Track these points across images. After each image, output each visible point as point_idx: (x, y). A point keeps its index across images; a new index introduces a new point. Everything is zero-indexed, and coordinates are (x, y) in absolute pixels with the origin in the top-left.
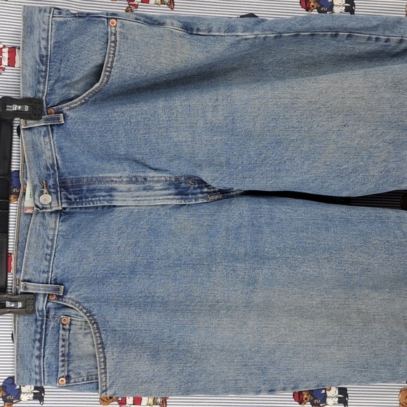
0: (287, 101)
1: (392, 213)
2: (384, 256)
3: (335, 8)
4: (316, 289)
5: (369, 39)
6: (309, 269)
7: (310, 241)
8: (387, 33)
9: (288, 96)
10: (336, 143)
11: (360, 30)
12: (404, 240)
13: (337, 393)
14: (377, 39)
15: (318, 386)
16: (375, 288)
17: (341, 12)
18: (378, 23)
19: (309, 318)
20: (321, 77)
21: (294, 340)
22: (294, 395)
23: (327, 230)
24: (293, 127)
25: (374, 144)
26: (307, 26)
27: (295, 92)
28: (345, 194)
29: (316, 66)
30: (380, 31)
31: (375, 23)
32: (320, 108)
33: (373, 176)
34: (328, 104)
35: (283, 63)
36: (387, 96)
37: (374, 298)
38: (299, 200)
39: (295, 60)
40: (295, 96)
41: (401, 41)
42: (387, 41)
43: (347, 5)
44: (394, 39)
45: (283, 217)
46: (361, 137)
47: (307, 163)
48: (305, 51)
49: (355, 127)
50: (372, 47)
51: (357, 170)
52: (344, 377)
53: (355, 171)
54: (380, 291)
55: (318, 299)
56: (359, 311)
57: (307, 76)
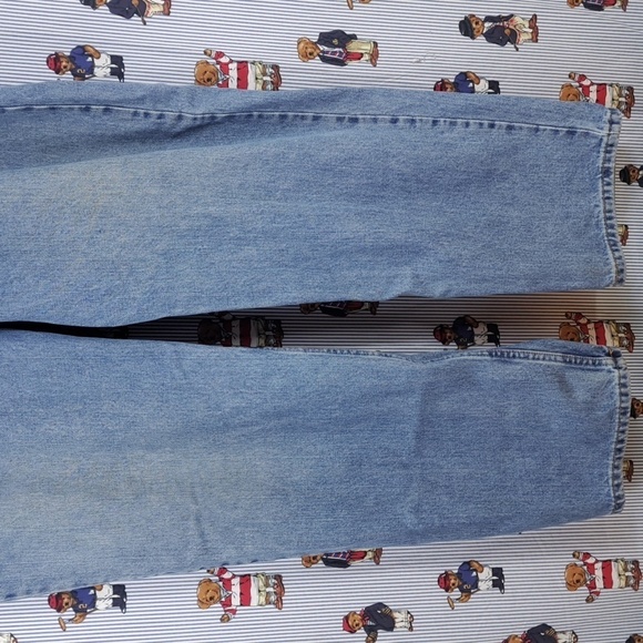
0: (16, 198)
1: (166, 347)
2: (156, 404)
3: (96, 70)
4: (69, 453)
5: (135, 114)
6: (53, 427)
7: (57, 388)
8: (160, 106)
9: (18, 191)
10: (85, 254)
11: (120, 103)
12: (184, 381)
13: (111, 592)
14: (146, 115)
15: (76, 585)
16: (150, 447)
17: (105, 76)
18: (143, 93)
19: (59, 493)
20: (64, 166)
21: (38, 524)
22: (49, 600)
23: (80, 371)
24: (27, 234)
25: (139, 256)
26: (40, 97)
27: (26, 186)
28: (99, 324)
29: (67, 149)
30: (148, 106)
31: (139, 94)
32: (63, 208)
33: (134, 299)
34: (74, 203)
35: (20, 145)
36: (154, 192)
37: (152, 461)
38: (38, 333)
39: (37, 141)
40: (27, 191)
41: (180, 118)
42: (160, 117)
43: (114, 66)
44: (171, 115)
45: (13, 357)
46: (123, 247)
47: (42, 282)
48: (49, 129)
49: (114, 233)
50: (141, 124)
51: (112, 292)
52: (112, 570)
53: (109, 292)
54: (160, 451)
55: (74, 467)
56: (131, 480)
57: (54, 163)
